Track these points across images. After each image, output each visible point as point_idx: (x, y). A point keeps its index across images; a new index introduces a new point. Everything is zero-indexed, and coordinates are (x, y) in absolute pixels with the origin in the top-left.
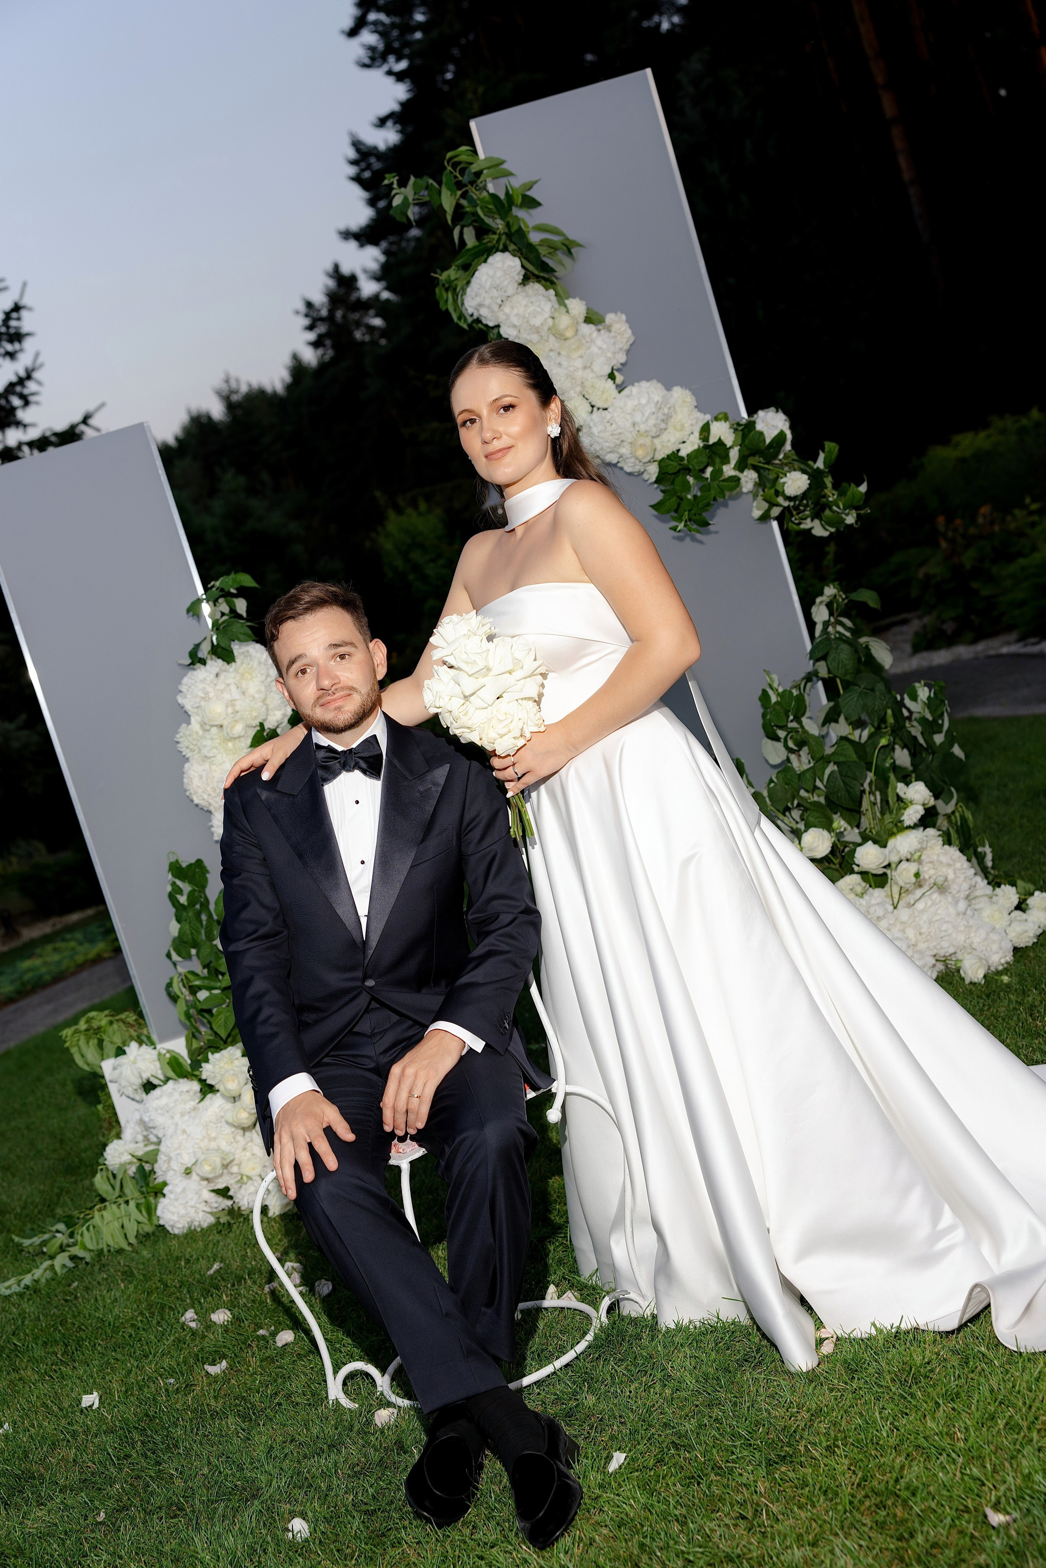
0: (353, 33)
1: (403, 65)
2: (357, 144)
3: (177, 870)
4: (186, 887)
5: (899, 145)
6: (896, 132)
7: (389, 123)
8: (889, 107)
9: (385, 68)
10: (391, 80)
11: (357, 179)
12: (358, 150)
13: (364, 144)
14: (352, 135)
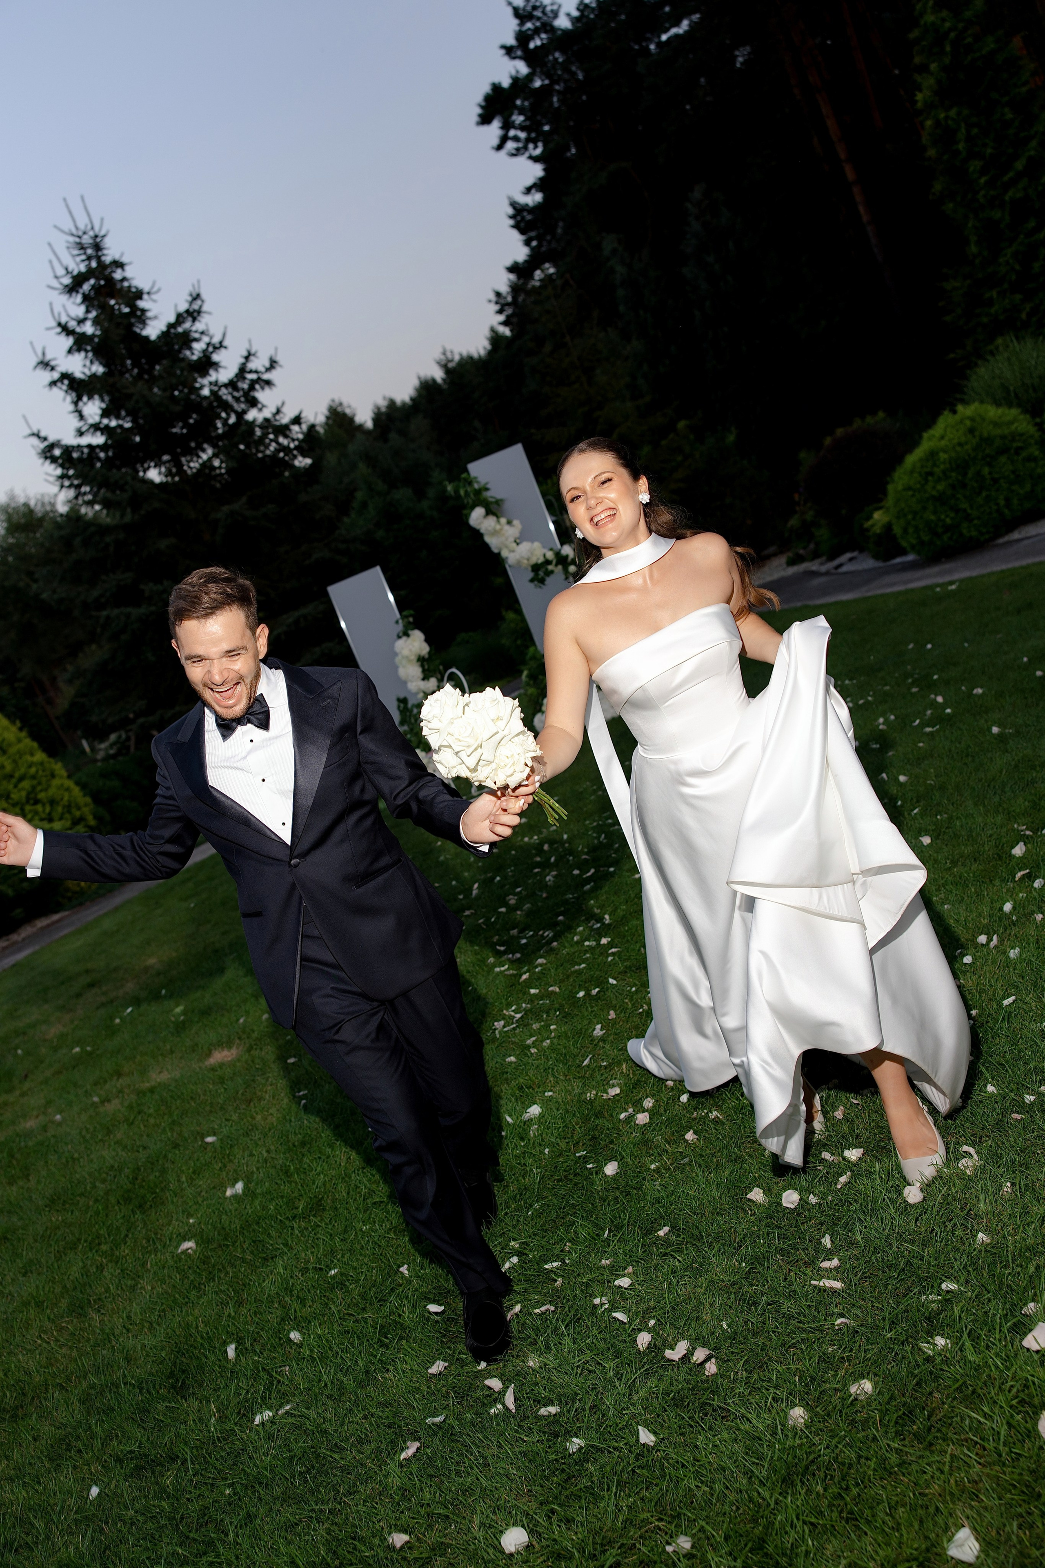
0: (500, 147)
1: (538, 151)
2: (513, 204)
3: (399, 700)
4: (402, 705)
5: (858, 198)
6: (856, 190)
7: (533, 191)
8: (850, 175)
9: (527, 154)
10: (530, 163)
11: (516, 226)
12: (514, 208)
13: (518, 204)
14: (509, 198)
